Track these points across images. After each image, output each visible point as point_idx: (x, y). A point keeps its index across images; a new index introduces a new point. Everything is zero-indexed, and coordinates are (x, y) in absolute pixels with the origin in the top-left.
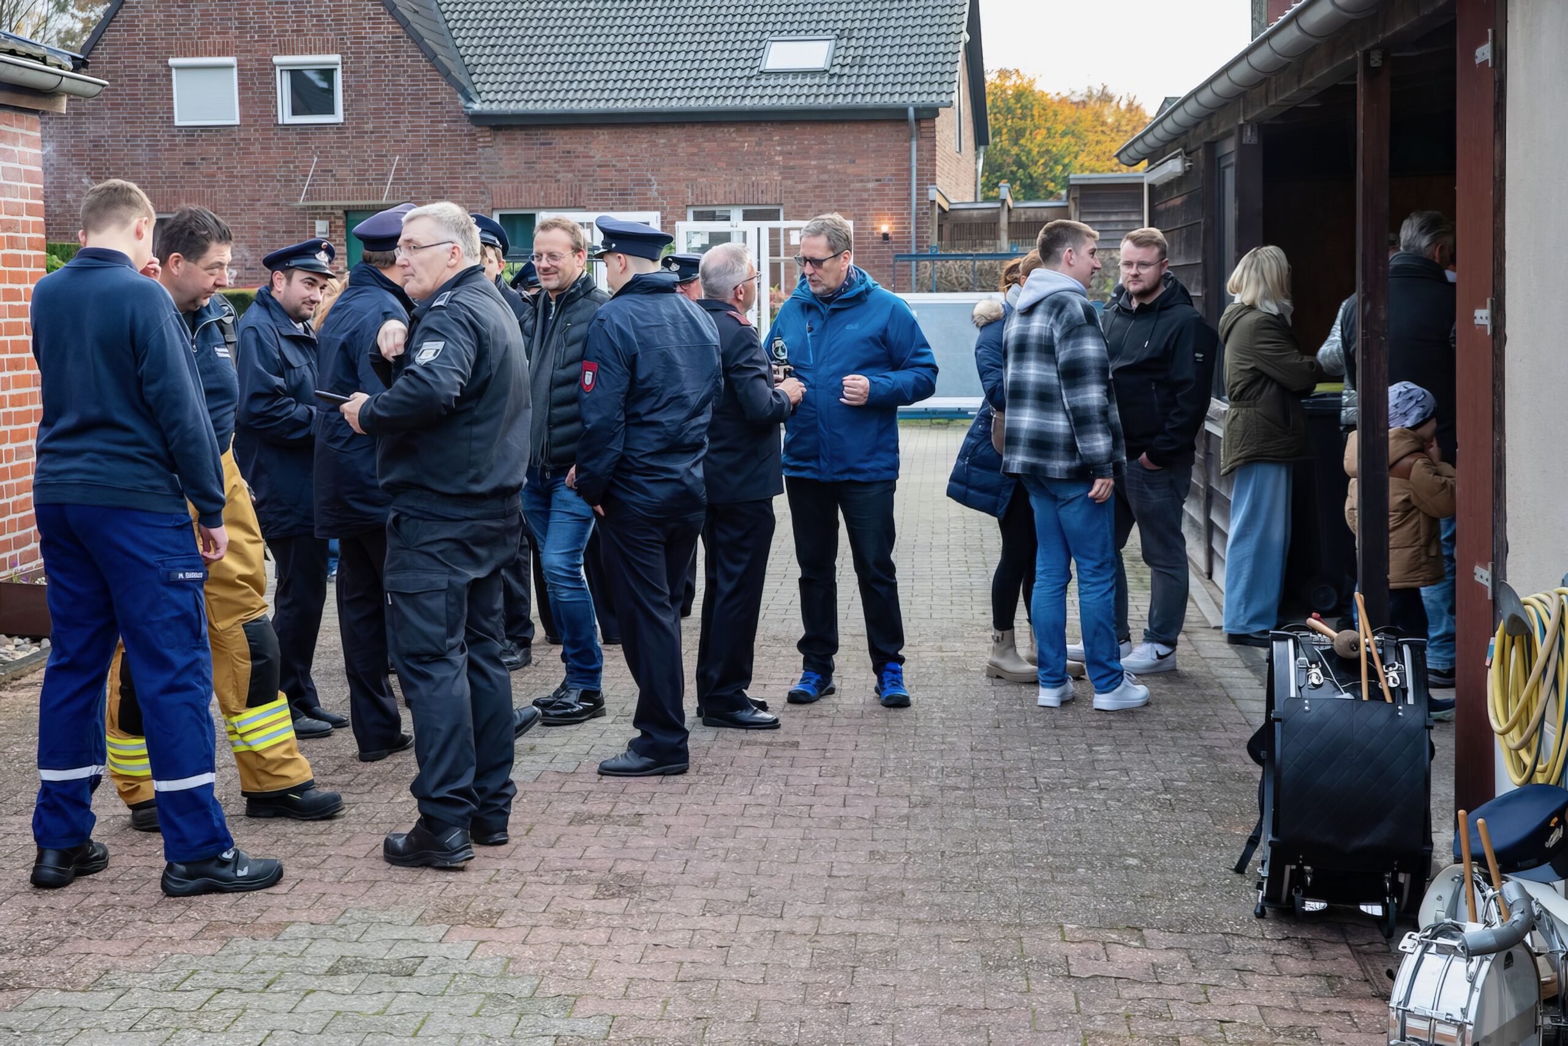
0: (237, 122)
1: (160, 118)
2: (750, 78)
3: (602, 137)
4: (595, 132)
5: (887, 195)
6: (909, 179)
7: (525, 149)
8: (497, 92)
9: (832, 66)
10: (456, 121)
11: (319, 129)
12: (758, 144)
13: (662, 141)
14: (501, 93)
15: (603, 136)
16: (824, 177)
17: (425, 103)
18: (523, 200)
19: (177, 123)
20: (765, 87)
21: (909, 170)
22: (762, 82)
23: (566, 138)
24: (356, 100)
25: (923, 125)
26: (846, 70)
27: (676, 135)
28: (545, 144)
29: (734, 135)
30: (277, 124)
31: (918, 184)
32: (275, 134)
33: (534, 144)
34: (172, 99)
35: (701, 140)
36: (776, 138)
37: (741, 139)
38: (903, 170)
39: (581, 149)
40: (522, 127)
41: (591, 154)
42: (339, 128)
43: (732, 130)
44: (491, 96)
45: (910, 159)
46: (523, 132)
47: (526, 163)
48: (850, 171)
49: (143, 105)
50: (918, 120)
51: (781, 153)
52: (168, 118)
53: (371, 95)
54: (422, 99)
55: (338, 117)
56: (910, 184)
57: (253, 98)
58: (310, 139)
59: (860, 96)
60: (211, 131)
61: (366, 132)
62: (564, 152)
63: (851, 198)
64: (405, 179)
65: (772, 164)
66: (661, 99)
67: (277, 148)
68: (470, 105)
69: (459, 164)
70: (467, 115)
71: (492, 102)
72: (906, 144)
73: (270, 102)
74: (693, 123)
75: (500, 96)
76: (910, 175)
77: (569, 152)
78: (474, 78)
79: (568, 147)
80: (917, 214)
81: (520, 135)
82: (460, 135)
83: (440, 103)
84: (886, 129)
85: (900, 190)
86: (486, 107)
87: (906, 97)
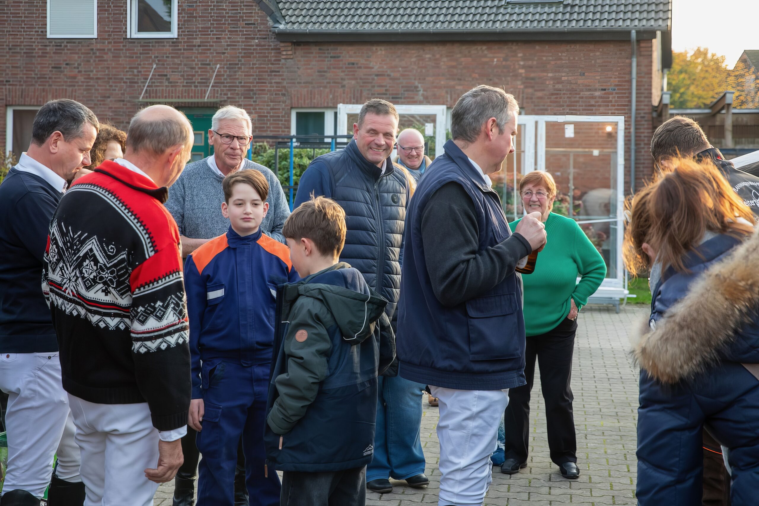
0: (95, 36)
1: (36, 32)
2: (499, 7)
3: (379, 53)
4: (374, 48)
5: (611, 101)
6: (630, 89)
7: (318, 61)
8: (298, 16)
10: (266, 38)
11: (158, 42)
12: (505, 60)
13: (428, 56)
14: (301, 17)
15: (381, 51)
16: (560, 86)
17: (242, 23)
18: (315, 101)
19: (49, 36)
20: (511, 15)
21: (630, 81)
22: (509, 10)
23: (351, 53)
24: (189, 21)
25: (642, 45)
27: (439, 51)
28: (334, 57)
29: (486, 52)
30: (127, 39)
31: (637, 93)
32: (123, 46)
33: (326, 57)
34: (46, 17)
35: (459, 56)
36: (520, 55)
37: (491, 55)
38: (626, 81)
39: (362, 61)
40: (316, 43)
41: (371, 65)
42: (174, 42)
43: (484, 48)
44: (293, 19)
45: (630, 73)
46: (318, 48)
47: (319, 72)
48: (581, 81)
49: (24, 21)
50: (638, 41)
51: (523, 67)
52: (42, 32)
53: (199, 17)
54: (239, 20)
55: (174, 33)
56: (630, 93)
57: (108, 18)
58: (151, 50)
59: (590, 22)
60: (74, 43)
61: (195, 46)
62: (349, 64)
63: (581, 103)
64: (223, 83)
65: (516, 76)
66: (428, 23)
67: (126, 57)
68: (276, 25)
69: (267, 72)
70: (274, 33)
72: (627, 61)
73: (122, 21)
74: (453, 42)
75: (300, 19)
76: (631, 85)
77: (353, 64)
78: (281, 5)
79: (352, 60)
80: (636, 117)
81: (315, 50)
82: (268, 49)
83: (254, 24)
84: (611, 48)
85: (622, 97)
86: (289, 26)
87: (628, 22)
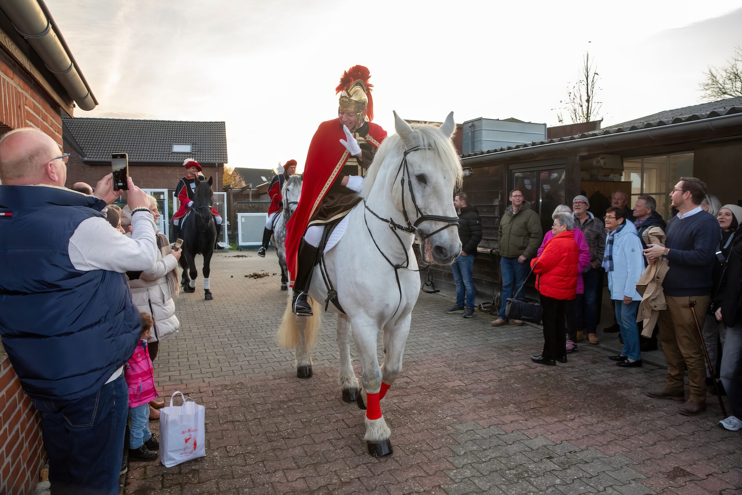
2: (169, 154)
6: (216, 182)
7: (101, 172)
9: (192, 152)
10: (79, 163)
12: (172, 172)
13: (144, 170)
20: (174, 157)
21: (216, 180)
22: (173, 155)
25: (219, 168)
26: (197, 153)
27: (148, 168)
35: (155, 170)
36: (177, 170)
37: (167, 170)
44: (90, 156)
50: (218, 167)
51: (179, 175)
68: (84, 158)
69: (80, 175)
70: (84, 161)
71: (90, 158)
74: (153, 166)
75: (92, 156)
78: (84, 151)
82: (80, 167)
86: (89, 159)
87: (215, 160)
